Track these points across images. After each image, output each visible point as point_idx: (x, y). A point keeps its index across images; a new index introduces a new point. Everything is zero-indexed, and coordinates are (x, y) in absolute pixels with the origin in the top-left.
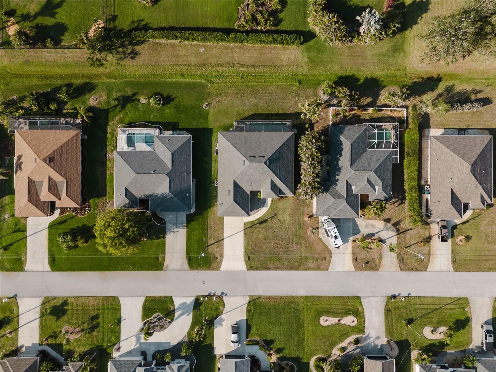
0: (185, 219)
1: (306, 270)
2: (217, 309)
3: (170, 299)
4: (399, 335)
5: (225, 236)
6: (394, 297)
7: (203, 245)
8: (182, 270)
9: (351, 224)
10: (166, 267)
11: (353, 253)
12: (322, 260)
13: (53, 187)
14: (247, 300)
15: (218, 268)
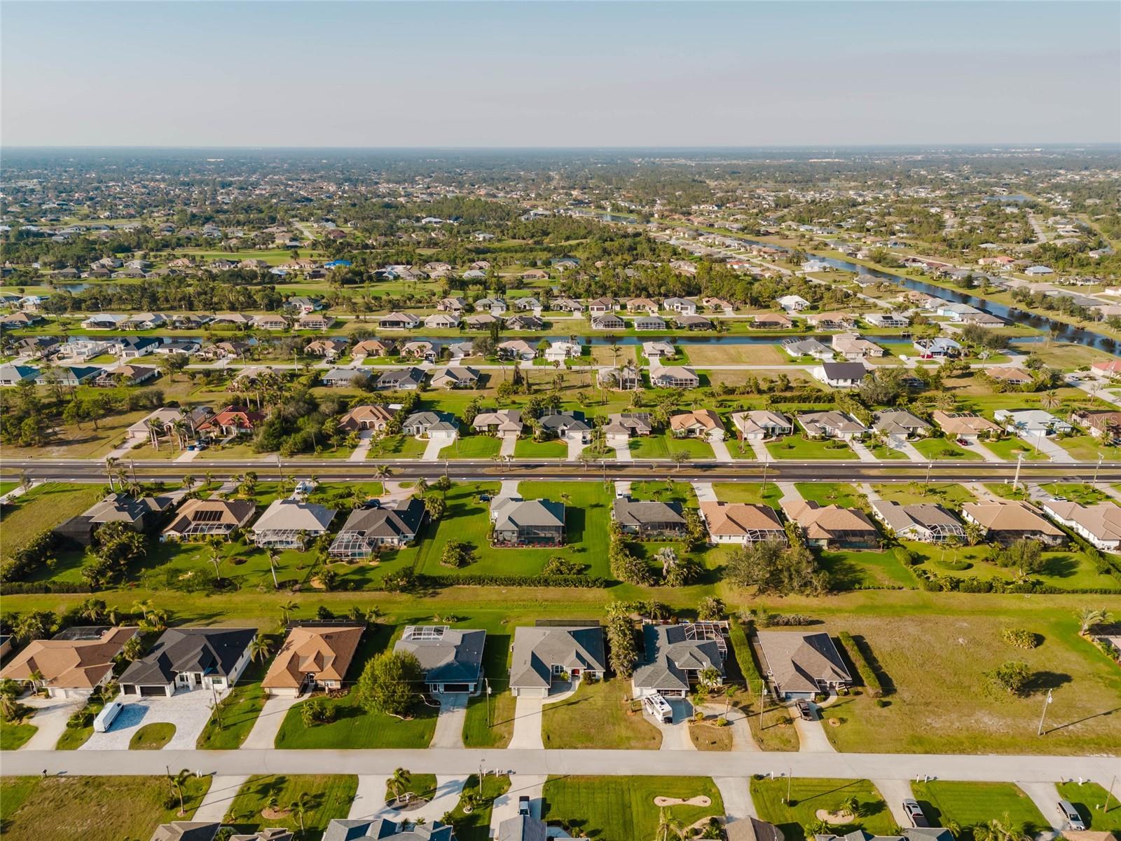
0: (466, 701)
1: (628, 749)
2: (501, 788)
3: (433, 778)
4: (782, 819)
5: (517, 716)
6: (760, 777)
7: (487, 724)
8: (455, 747)
9: (683, 707)
10: (433, 746)
11: (692, 733)
12: (650, 740)
13: (319, 659)
14: (545, 779)
15: (505, 746)
